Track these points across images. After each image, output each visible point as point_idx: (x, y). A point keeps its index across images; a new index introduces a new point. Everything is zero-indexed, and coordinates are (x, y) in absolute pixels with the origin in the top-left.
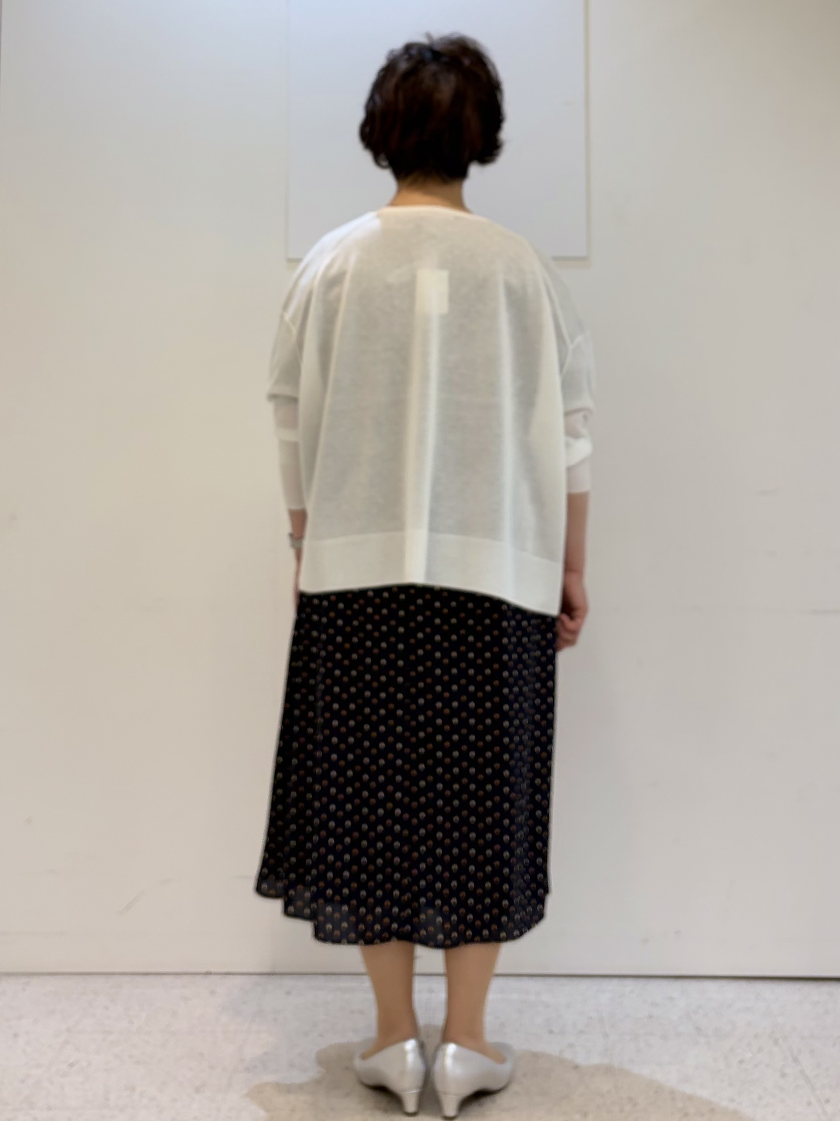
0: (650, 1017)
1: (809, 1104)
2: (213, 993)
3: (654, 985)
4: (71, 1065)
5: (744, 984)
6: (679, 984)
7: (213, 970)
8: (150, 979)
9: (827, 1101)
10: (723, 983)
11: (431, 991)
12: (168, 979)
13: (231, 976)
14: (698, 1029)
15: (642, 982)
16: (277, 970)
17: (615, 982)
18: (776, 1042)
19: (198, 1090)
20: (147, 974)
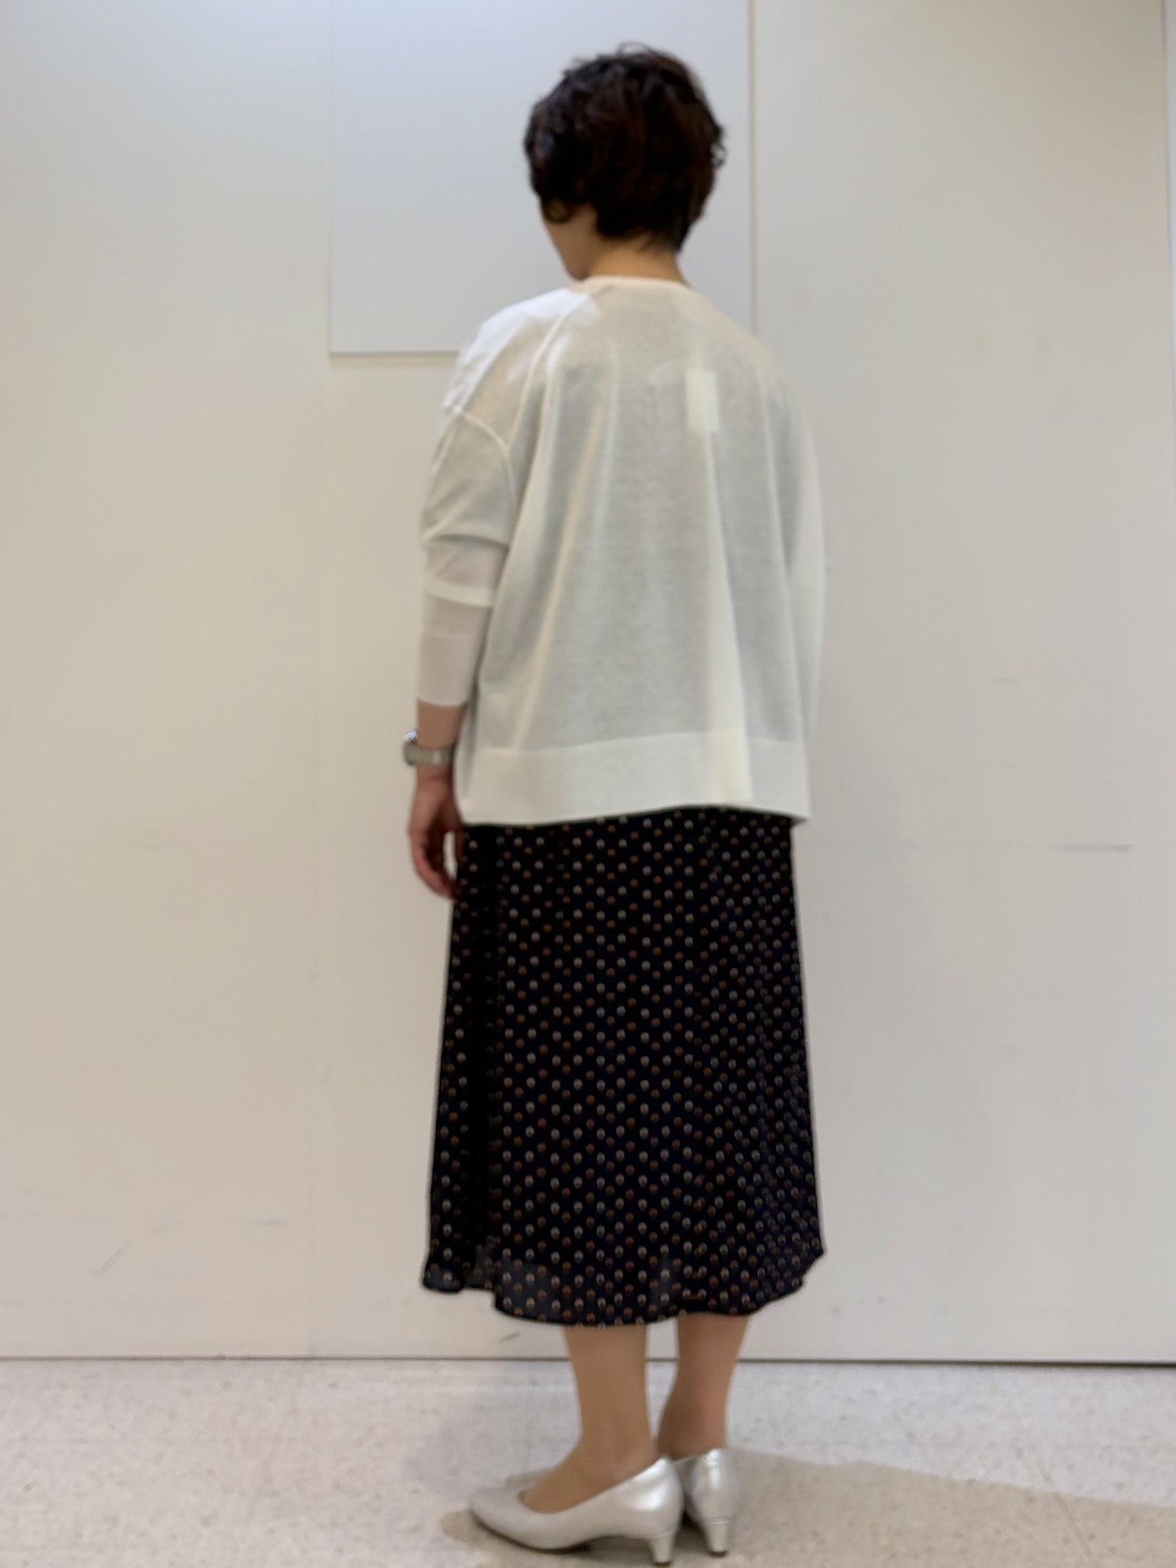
0: (843, 1418)
1: (1067, 1541)
2: (227, 1385)
3: (845, 1373)
4: (28, 1488)
5: (974, 1372)
6: (883, 1371)
7: (227, 1353)
8: (138, 1366)
9: (1092, 1537)
10: (946, 1370)
11: (534, 1383)
12: (163, 1367)
13: (252, 1362)
14: (910, 1435)
15: (832, 1369)
16: (318, 1353)
17: (792, 1369)
18: (1020, 1454)
19: (206, 1522)
20: (135, 1359)
